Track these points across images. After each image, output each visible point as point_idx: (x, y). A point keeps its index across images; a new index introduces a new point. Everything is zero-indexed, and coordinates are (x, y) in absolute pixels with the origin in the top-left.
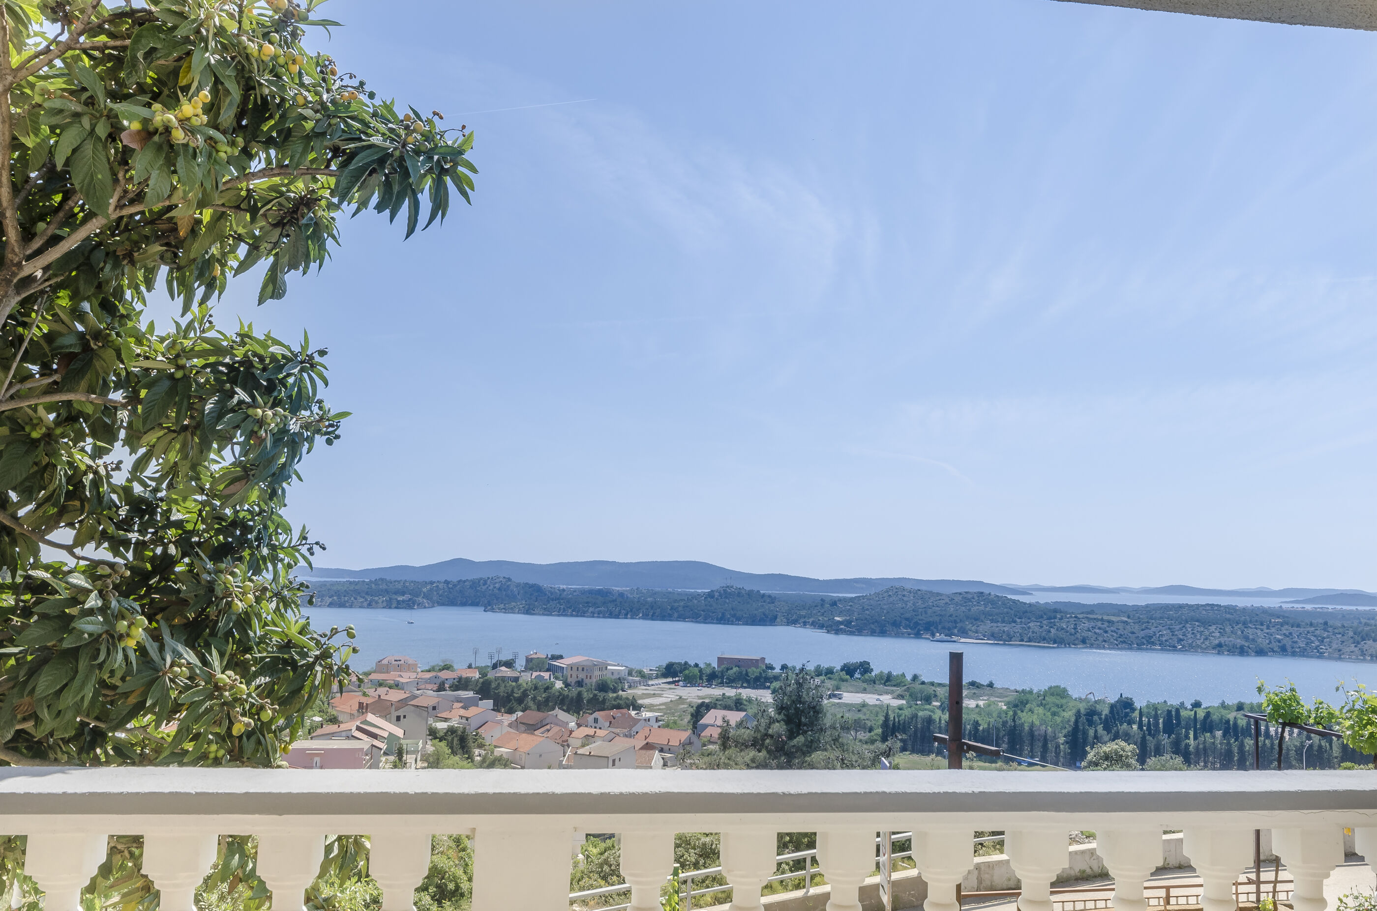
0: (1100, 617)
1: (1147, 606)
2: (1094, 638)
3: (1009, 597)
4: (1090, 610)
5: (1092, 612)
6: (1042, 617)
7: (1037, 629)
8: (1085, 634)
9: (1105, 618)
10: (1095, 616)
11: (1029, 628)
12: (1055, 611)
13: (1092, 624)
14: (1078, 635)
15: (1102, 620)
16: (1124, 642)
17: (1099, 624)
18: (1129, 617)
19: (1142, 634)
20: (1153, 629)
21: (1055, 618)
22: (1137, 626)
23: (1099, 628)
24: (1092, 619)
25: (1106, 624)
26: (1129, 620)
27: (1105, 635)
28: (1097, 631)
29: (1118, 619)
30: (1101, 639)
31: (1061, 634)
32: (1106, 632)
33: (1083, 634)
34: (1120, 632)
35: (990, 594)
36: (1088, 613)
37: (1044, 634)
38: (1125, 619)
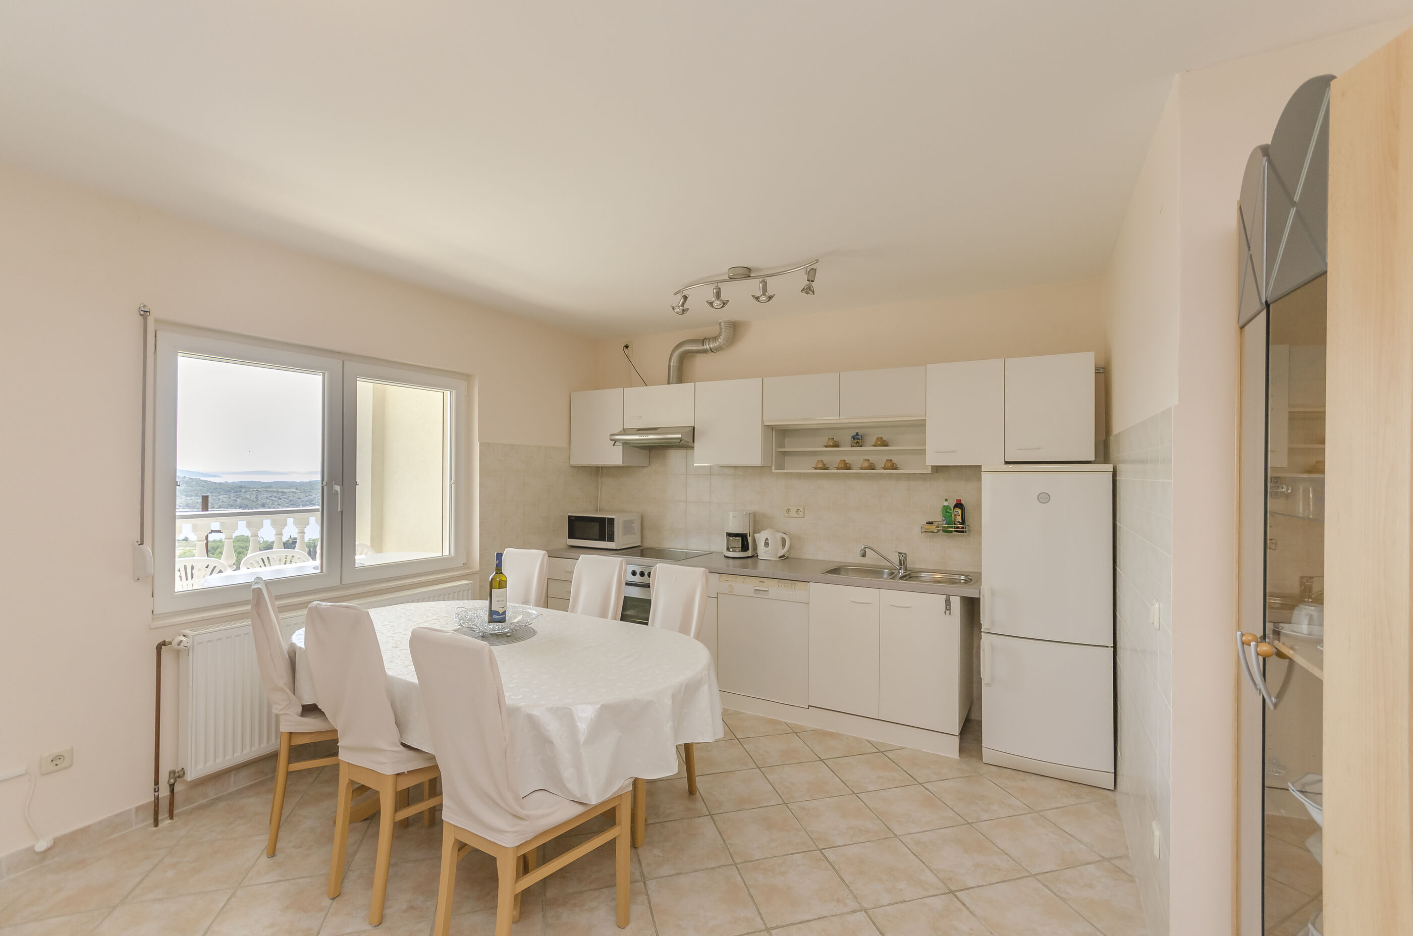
0: (276, 490)
1: (310, 482)
2: (271, 503)
3: (202, 479)
4: (267, 487)
5: (270, 487)
6: (230, 491)
7: (225, 500)
8: (264, 501)
9: (279, 490)
10: (272, 490)
11: (219, 499)
12: (241, 487)
13: (270, 494)
14: (259, 502)
15: (277, 491)
16: (293, 504)
17: (275, 494)
18: (297, 489)
19: (306, 499)
20: (314, 496)
21: (241, 492)
22: (302, 494)
23: (275, 497)
24: (269, 491)
25: (281, 494)
26: (297, 491)
27: (279, 501)
28: (274, 499)
29: (289, 490)
30: (276, 503)
31: (245, 502)
32: (280, 499)
33: (263, 501)
34: (290, 498)
35: (184, 477)
36: (267, 488)
37: (231, 503)
38: (295, 490)
